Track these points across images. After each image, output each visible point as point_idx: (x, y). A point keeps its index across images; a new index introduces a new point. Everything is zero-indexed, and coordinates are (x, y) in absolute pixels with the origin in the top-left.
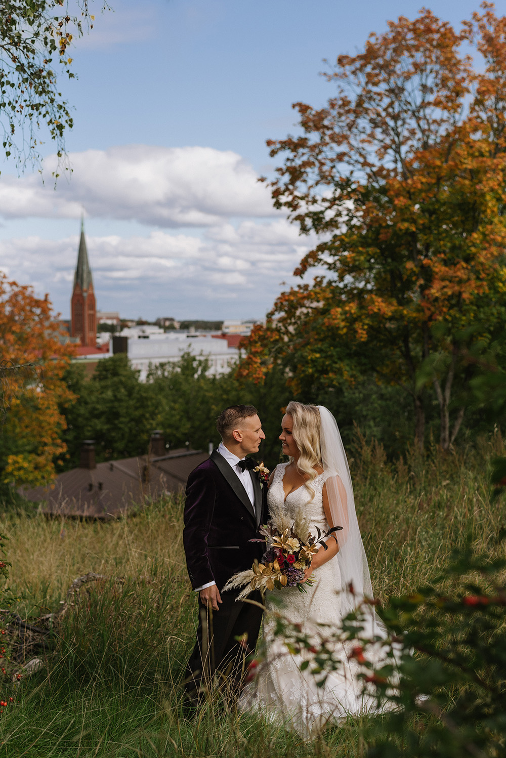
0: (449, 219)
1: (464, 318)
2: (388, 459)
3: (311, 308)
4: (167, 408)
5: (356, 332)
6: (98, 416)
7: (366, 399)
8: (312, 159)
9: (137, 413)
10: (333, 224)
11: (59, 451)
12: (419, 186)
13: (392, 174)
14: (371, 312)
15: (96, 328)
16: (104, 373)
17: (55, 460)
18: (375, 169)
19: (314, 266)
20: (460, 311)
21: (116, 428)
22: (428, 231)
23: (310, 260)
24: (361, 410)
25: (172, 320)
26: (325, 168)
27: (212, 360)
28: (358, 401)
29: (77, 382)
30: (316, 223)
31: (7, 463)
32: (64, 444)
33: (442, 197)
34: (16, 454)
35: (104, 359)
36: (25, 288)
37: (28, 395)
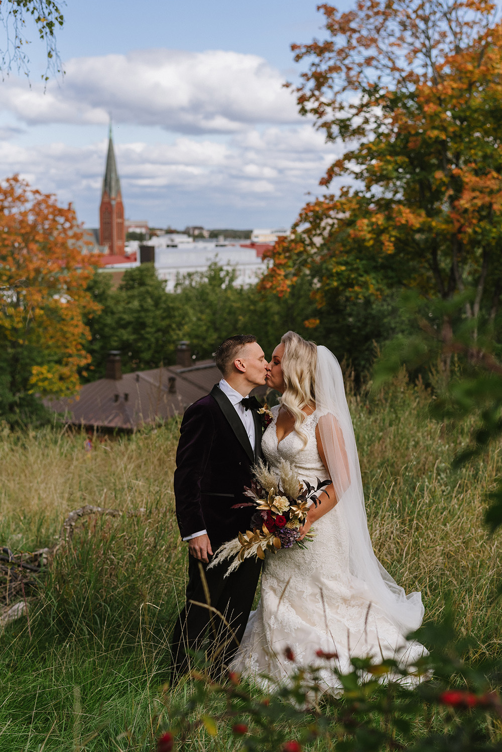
0: (481, 127)
1: (494, 230)
2: (410, 381)
3: (337, 219)
4: (194, 319)
5: (382, 244)
6: (124, 327)
7: (394, 311)
8: (338, 63)
9: (164, 323)
10: (360, 131)
11: (83, 362)
12: (450, 92)
13: (422, 79)
14: (398, 224)
15: (125, 237)
16: (131, 282)
17: (79, 371)
18: (404, 74)
19: (340, 175)
20: (491, 223)
21: (142, 338)
22: (458, 139)
23: (336, 169)
24: (389, 323)
25: (201, 228)
26: (353, 73)
27: (240, 270)
28: (386, 313)
29: (104, 292)
30: (343, 130)
31: (31, 374)
32: (89, 356)
33: (473, 103)
34: (41, 364)
35: (131, 268)
36: (48, 196)
37: (52, 305)
